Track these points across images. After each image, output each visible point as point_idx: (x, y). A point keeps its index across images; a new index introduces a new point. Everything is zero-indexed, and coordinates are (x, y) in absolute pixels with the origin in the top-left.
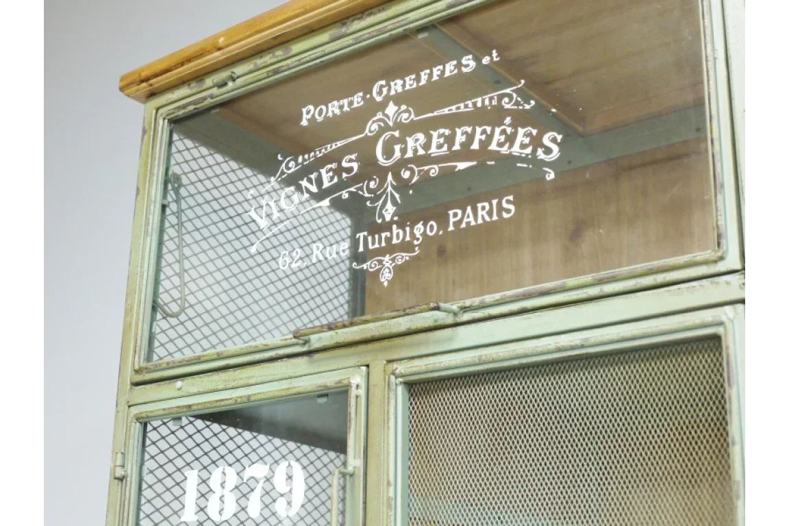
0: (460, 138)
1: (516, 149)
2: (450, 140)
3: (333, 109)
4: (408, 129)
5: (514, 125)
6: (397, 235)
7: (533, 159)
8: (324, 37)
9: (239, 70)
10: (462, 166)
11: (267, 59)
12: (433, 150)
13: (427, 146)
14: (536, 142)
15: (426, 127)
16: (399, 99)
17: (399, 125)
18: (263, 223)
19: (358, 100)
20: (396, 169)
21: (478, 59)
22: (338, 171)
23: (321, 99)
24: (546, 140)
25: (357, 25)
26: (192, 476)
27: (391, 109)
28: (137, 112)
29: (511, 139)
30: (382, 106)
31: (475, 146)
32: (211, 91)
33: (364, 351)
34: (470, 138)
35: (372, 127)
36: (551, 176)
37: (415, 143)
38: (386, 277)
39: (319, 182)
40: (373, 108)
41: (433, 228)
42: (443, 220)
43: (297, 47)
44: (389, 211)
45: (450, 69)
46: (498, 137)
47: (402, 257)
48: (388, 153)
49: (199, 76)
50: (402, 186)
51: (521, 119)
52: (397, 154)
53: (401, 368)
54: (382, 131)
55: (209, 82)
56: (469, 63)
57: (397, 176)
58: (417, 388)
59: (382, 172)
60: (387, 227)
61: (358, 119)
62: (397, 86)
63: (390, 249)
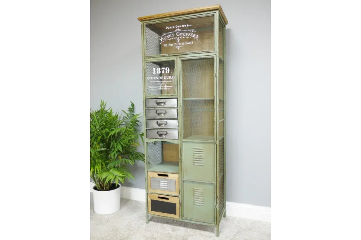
0: (187, 34)
1: (193, 37)
2: (186, 34)
3: (170, 28)
4: (180, 32)
5: (193, 34)
6: (179, 44)
7: (195, 38)
8: (168, 18)
9: (157, 20)
10: (187, 37)
11: (160, 19)
12: (184, 35)
13: (183, 34)
14: (196, 36)
15: (183, 32)
16: (179, 28)
17: (179, 31)
18: (162, 41)
19: (174, 27)
20: (179, 36)
21: (189, 25)
22: (172, 36)
23: (169, 26)
24: (197, 36)
25: (173, 18)
26: (154, 69)
27: (178, 29)
28: (140, 23)
29: (193, 35)
30: (177, 29)
31: (189, 35)
32: (152, 22)
33: (176, 57)
34: (188, 34)
35: (176, 31)
36: (197, 40)
37: (181, 34)
38: (178, 49)
39: (169, 36)
40: (175, 29)
41: (184, 44)
42: (185, 43)
43: (165, 19)
44: (178, 41)
45: (185, 26)
46: (191, 35)
47: (180, 47)
48: (178, 34)
49: (150, 20)
50: (180, 38)
51: (194, 33)
52: (179, 35)
53: (181, 58)
54: (177, 32)
55: (152, 21)
56: (188, 26)
57: (179, 37)
58: (183, 61)
59: (177, 37)
60: (178, 43)
61: (174, 30)
62: (179, 26)
63: (179, 45)
